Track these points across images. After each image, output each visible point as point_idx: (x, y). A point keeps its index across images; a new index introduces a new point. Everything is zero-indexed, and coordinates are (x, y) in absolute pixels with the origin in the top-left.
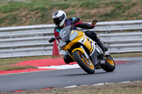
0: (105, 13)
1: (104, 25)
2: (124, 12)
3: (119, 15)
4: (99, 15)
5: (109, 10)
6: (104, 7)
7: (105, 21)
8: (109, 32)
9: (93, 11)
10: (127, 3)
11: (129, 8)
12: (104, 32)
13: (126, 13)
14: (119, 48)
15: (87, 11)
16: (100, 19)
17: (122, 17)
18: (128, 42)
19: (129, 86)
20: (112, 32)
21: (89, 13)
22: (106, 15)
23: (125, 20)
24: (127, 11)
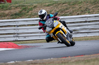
0: (15, 13)
1: (14, 21)
2: (28, 12)
3: (25, 14)
4: (11, 14)
5: (18, 11)
6: (14, 9)
7: (15, 18)
8: (18, 26)
9: (7, 12)
10: (30, 6)
11: (31, 9)
12: (15, 26)
13: (30, 13)
14: (25, 37)
15: (2, 12)
16: (11, 17)
17: (27, 15)
18: (31, 33)
19: (32, 64)
20: (20, 26)
21: (4, 13)
22: (16, 14)
23: (29, 18)
24: (30, 12)
